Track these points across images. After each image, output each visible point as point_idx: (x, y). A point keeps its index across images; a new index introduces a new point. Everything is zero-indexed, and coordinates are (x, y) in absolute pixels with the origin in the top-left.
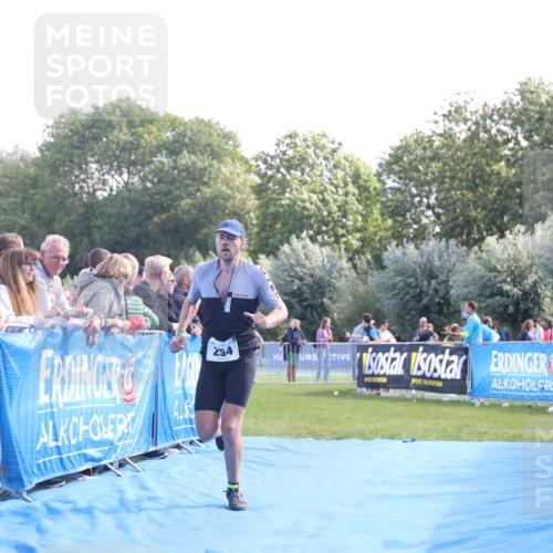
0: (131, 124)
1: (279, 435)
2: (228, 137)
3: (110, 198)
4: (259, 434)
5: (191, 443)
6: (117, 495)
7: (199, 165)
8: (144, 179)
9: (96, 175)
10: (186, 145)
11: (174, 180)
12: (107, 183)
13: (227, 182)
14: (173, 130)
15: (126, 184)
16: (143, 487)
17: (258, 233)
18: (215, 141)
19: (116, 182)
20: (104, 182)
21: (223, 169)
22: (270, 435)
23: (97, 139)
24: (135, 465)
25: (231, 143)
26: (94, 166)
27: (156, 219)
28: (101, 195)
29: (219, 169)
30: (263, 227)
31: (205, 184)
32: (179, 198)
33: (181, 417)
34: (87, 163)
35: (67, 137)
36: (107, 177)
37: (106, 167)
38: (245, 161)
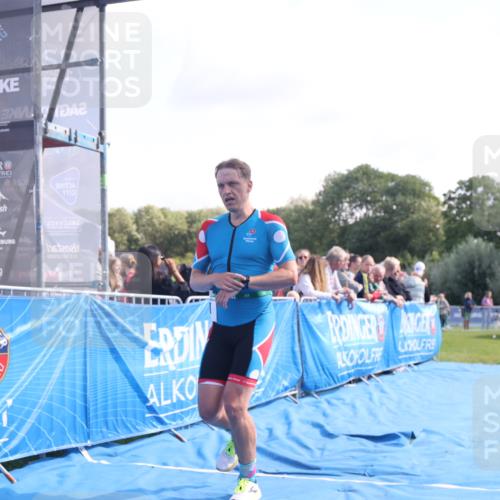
0: (369, 178)
1: (462, 361)
2: (426, 184)
3: (356, 223)
4: (449, 360)
5: (409, 366)
6: (368, 396)
7: (409, 201)
8: (375, 211)
9: (348, 209)
10: (400, 190)
11: (394, 211)
12: (354, 214)
13: (426, 212)
14: (393, 181)
15: (365, 214)
16: (382, 391)
17: (446, 241)
18: (417, 187)
19: (360, 213)
20: (352, 214)
21: (423, 204)
22: (455, 361)
23: (348, 188)
24: (378, 379)
25: (427, 188)
26: (346, 205)
27: (382, 234)
28: (351, 221)
29: (420, 204)
30: (448, 238)
31: (413, 213)
32: (396, 222)
33: (403, 351)
34: (342, 203)
35: (332, 188)
36: (354, 211)
37: (354, 205)
38: (436, 199)
